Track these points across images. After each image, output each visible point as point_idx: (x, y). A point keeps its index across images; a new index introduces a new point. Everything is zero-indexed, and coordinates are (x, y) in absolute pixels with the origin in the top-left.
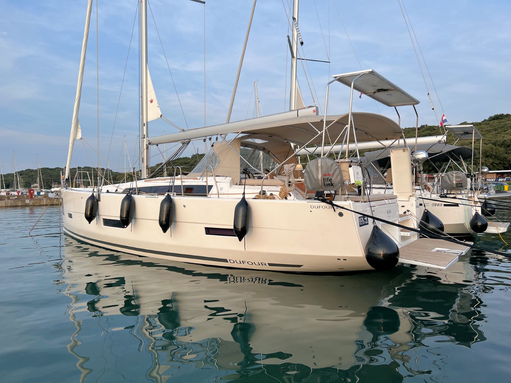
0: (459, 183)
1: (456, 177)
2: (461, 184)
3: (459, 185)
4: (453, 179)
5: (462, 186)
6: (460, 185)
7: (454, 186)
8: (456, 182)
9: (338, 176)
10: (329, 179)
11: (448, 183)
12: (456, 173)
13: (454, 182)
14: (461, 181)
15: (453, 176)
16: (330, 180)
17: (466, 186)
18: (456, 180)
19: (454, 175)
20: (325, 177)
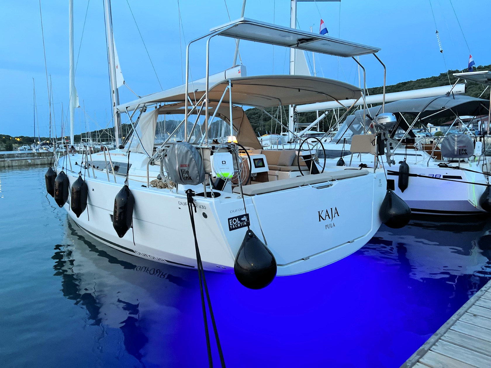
0: (463, 149)
1: (458, 142)
2: (465, 150)
3: (462, 152)
4: (454, 144)
5: (466, 154)
6: (464, 152)
7: (456, 153)
8: (459, 148)
9: (194, 167)
10: (186, 171)
11: (449, 150)
12: (458, 137)
13: (456, 148)
14: (464, 147)
15: (454, 140)
16: (188, 172)
17: (471, 153)
18: (459, 145)
19: (456, 138)
20: (182, 168)
